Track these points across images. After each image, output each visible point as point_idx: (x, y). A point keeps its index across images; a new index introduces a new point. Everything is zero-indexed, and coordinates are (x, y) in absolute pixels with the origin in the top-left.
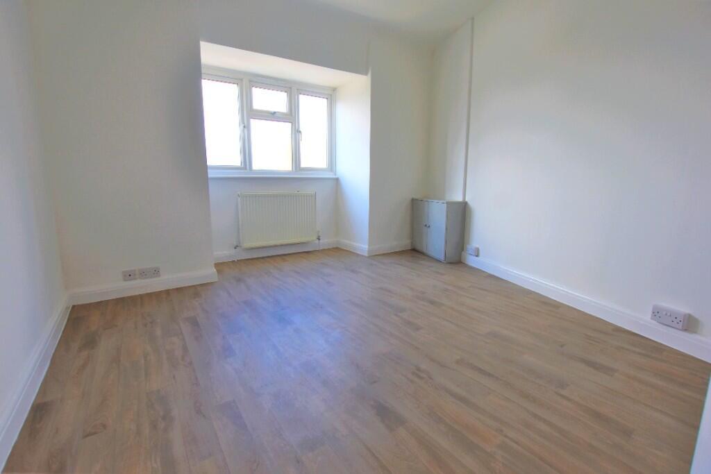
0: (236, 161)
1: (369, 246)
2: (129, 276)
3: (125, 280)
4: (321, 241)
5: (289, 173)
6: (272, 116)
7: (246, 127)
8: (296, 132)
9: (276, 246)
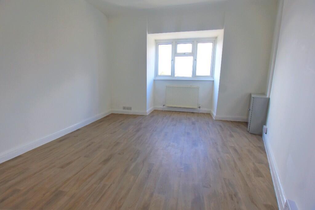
0: (169, 73)
1: (216, 115)
2: (124, 108)
3: (123, 109)
4: (201, 109)
5: (189, 78)
6: (184, 54)
7: (173, 60)
8: (195, 60)
9: (180, 108)
